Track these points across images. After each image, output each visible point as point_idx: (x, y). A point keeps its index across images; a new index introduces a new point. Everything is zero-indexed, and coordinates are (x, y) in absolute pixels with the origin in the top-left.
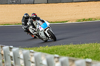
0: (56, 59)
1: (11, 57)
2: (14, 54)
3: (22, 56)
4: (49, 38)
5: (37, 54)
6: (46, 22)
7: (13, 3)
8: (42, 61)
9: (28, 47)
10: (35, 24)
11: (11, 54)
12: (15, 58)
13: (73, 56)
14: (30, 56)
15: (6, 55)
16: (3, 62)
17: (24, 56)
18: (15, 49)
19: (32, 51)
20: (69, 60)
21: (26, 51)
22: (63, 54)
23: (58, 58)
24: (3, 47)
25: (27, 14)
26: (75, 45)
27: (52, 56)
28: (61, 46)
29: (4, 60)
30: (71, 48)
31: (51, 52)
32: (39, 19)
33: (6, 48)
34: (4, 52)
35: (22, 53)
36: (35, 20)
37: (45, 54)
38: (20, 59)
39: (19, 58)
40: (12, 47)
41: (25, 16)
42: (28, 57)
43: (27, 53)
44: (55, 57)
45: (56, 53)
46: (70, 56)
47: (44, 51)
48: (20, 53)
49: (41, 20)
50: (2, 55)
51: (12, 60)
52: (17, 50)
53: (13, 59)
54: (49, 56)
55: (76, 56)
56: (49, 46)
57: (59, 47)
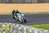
0: (42, 31)
1: (20, 30)
2: (21, 28)
3: (25, 30)
4: (23, 21)
5: (33, 28)
6: (22, 14)
8: (35, 32)
9: (28, 25)
10: (17, 15)
11: (20, 28)
12: (22, 30)
14: (29, 30)
16: (16, 32)
18: (22, 26)
19: (30, 27)
21: (27, 27)
22: (46, 29)
23: (43, 30)
25: (14, 10)
27: (40, 29)
28: (45, 25)
29: (17, 31)
32: (19, 12)
33: (18, 25)
34: (17, 27)
35: (26, 28)
36: (17, 13)
37: (37, 28)
39: (24, 30)
40: (20, 25)
41: (13, 11)
43: (28, 28)
44: (42, 30)
45: (42, 28)
47: (36, 27)
48: (24, 28)
49: (20, 13)
50: (16, 29)
52: (23, 27)
53: (21, 31)
54: (39, 29)
56: (39, 24)
57: (43, 25)
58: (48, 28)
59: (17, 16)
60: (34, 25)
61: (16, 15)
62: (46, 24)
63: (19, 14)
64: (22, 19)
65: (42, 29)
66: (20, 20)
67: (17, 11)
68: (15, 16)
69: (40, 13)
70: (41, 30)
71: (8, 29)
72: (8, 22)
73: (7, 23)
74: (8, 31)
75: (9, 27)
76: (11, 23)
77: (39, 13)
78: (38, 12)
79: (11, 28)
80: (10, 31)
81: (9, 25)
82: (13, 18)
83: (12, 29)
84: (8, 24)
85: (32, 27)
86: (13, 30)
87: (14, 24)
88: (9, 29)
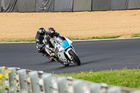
0: (104, 90)
1: (41, 87)
2: (45, 82)
3: (55, 86)
4: (70, 61)
5: (76, 82)
6: (67, 39)
7: (43, 11)
9: (65, 73)
11: (41, 82)
12: (47, 87)
13: (128, 86)
14: (67, 86)
15: (34, 84)
17: (59, 85)
18: (46, 76)
19: (70, 78)
20: (122, 90)
21: (61, 78)
22: (114, 83)
23: (106, 88)
24: (30, 73)
25: (42, 29)
26: (130, 70)
27: (98, 85)
28: (111, 72)
29: (31, 90)
30: (124, 74)
31: (96, 80)
32: (57, 35)
33: (33, 73)
34: (31, 79)
35: (56, 81)
37: (88, 82)
38: (54, 89)
39: (51, 87)
40: (42, 72)
41: (40, 31)
42: (64, 86)
43: (63, 80)
44: (102, 87)
45: (103, 82)
46: (123, 85)
47: (86, 79)
48: (53, 81)
50: (28, 83)
51: (42, 91)
52: (49, 77)
53: (44, 89)
54: (94, 85)
55: (131, 86)
56: (94, 71)
57: (107, 72)
58: (121, 82)
59: (51, 46)
60: (79, 72)
61: (49, 42)
62: (116, 71)
63: (58, 39)
64: (67, 53)
65: (105, 85)
66: (62, 57)
67: (52, 32)
68: (47, 46)
69: (97, 38)
70: (99, 88)
71: (7, 83)
72: (7, 65)
73: (4, 67)
74: (6, 89)
75: (8, 78)
76: (14, 68)
77: (93, 38)
78: (93, 36)
79: (15, 81)
80: (12, 89)
81: (9, 74)
82: (40, 52)
83: (17, 84)
84: (6, 71)
85: (73, 79)
86: (19, 87)
87: (23, 71)
88: (8, 85)
